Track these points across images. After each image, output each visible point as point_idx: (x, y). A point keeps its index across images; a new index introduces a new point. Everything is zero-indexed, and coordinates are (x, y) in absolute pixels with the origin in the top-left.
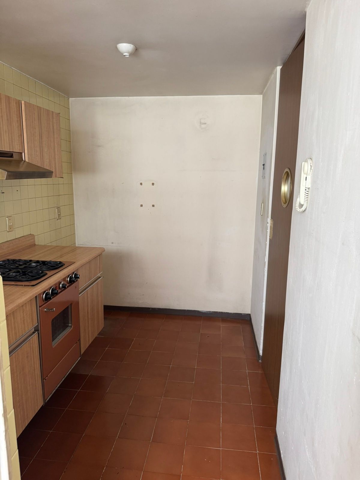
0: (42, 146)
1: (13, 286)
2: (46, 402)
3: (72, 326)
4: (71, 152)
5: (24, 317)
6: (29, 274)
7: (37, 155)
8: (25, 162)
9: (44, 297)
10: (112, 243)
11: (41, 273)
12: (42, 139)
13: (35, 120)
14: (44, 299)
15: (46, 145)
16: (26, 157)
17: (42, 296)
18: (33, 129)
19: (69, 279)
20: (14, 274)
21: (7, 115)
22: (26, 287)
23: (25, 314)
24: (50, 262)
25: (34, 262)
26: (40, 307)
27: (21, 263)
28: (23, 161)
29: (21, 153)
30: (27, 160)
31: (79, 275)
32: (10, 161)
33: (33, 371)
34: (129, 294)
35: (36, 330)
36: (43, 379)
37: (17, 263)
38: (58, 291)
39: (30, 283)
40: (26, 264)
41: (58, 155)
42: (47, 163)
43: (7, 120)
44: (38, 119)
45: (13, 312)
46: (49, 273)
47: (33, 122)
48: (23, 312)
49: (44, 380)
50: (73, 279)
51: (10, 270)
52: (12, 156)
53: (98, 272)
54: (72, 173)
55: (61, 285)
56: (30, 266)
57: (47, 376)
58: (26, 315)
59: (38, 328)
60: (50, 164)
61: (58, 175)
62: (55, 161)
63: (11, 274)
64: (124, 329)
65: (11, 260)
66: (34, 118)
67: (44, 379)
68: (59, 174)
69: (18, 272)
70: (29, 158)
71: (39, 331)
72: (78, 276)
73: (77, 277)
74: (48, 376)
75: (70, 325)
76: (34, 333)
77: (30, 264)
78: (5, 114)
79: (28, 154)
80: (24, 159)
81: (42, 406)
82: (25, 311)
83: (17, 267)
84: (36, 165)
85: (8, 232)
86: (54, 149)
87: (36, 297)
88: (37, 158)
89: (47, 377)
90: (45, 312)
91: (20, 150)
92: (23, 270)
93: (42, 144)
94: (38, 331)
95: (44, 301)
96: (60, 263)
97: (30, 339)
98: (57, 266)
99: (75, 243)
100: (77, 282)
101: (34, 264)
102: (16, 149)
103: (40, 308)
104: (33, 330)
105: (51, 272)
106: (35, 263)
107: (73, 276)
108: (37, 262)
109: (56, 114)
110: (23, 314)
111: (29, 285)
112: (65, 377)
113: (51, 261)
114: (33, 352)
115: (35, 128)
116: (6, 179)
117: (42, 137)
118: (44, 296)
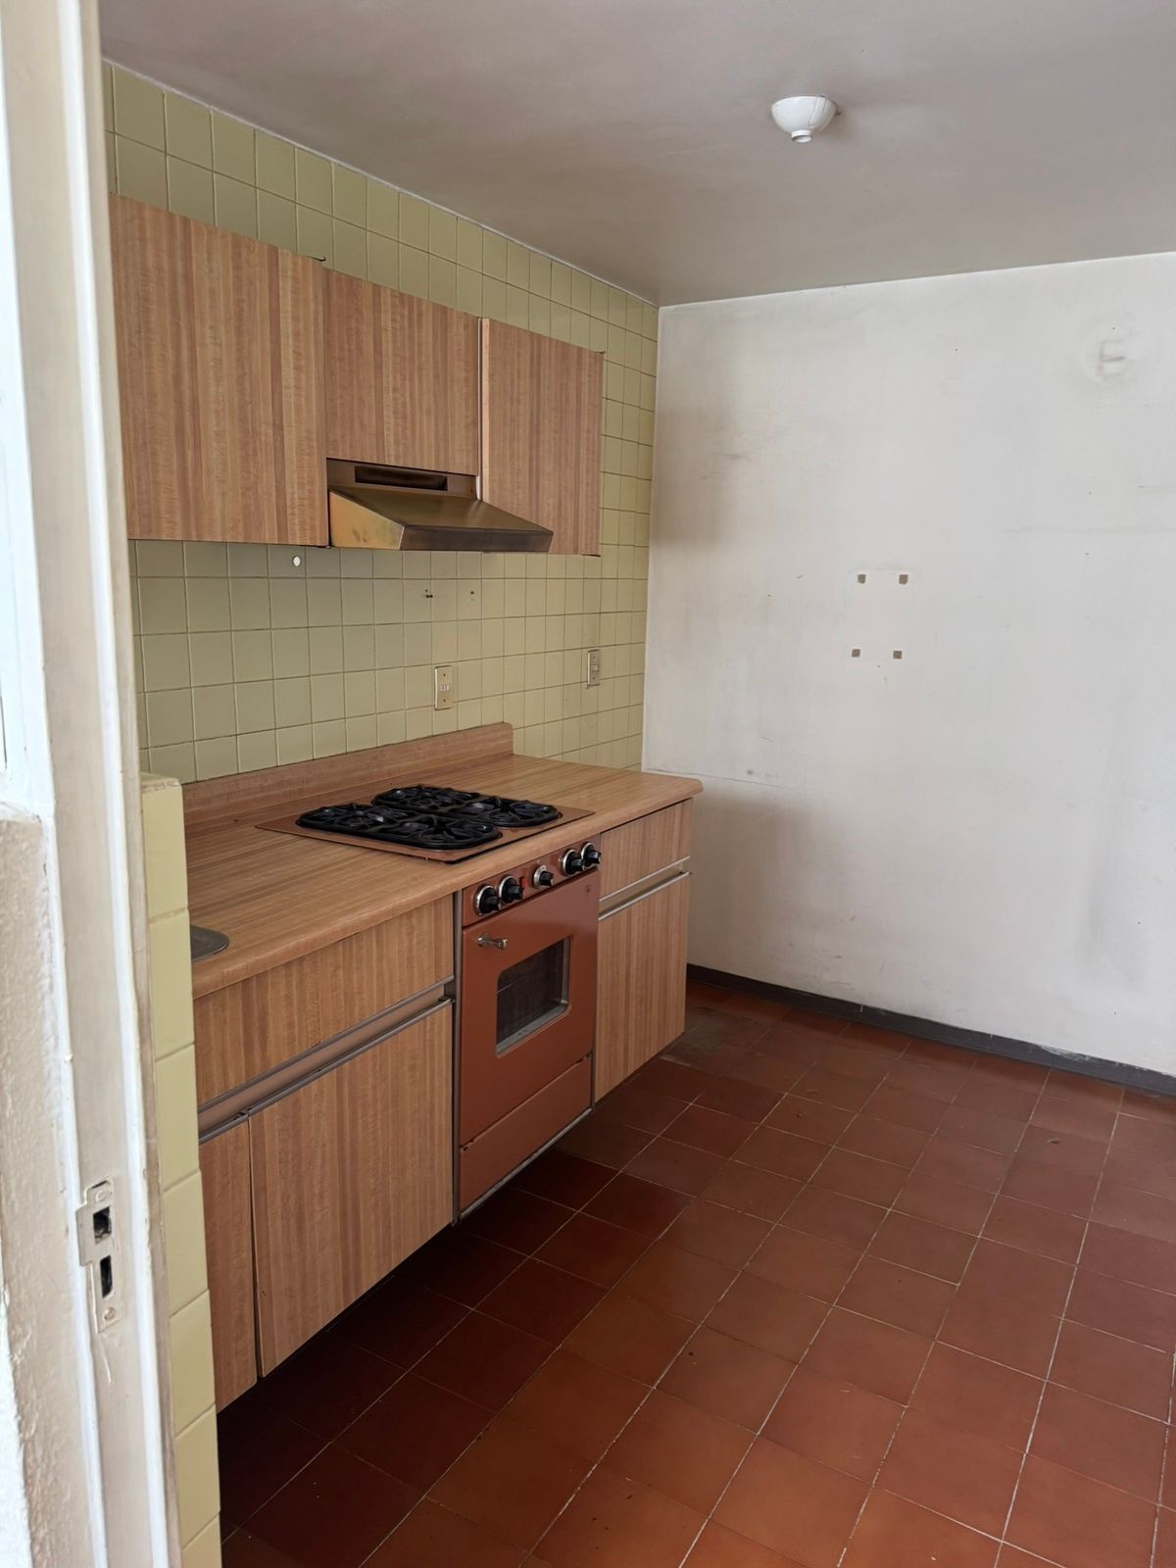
0: (538, 457)
1: (401, 857)
2: (461, 1218)
3: (570, 1008)
4: (650, 480)
5: (410, 949)
6: (452, 829)
7: (518, 483)
8: (482, 507)
9: (478, 902)
10: (750, 773)
11: (484, 832)
12: (538, 433)
13: (519, 377)
14: (478, 906)
15: (550, 452)
16: (484, 490)
17: (472, 897)
18: (512, 403)
19: (565, 861)
20: (416, 826)
21: (435, 362)
22: (433, 864)
23: (415, 941)
24: (522, 805)
25: (481, 799)
26: (463, 928)
27: (447, 800)
28: (476, 503)
29: (474, 477)
30: (486, 499)
31: (600, 854)
32: (439, 501)
33: (428, 1115)
34: (791, 945)
35: (449, 994)
36: (457, 1145)
37: (438, 797)
38: (521, 890)
39: (447, 854)
40: (458, 803)
41: (587, 485)
42: (551, 508)
43: (436, 376)
44: (532, 375)
45: (378, 927)
46: (508, 834)
47: (512, 382)
48: (410, 934)
49: (462, 1150)
50: (581, 863)
51: (411, 815)
52: (443, 486)
53: (674, 856)
54: (648, 547)
55: (537, 876)
56: (468, 809)
57: (472, 1141)
58: (418, 943)
59: (455, 990)
60: (560, 511)
61: (582, 546)
62: (577, 503)
63: (408, 824)
64: (758, 1054)
65: (429, 788)
66: (519, 371)
67: (460, 1147)
68: (586, 544)
69: (430, 822)
70: (492, 491)
71: (455, 998)
72: (596, 856)
73: (591, 861)
74: (475, 1140)
75: (563, 1001)
76: (441, 1000)
77: (469, 805)
78: (431, 359)
79: (491, 481)
80: (479, 497)
81: (449, 1226)
82: (415, 932)
83: (435, 807)
84: (515, 514)
85: (436, 710)
86: (577, 466)
87: (455, 894)
88: (518, 494)
89: (470, 1144)
90: (480, 945)
91: (467, 467)
92: (444, 819)
93: (538, 451)
94: (453, 997)
95: (477, 914)
96: (551, 808)
97: (424, 1018)
98: (539, 817)
99: (640, 764)
100: (595, 873)
101: (479, 806)
102: (457, 463)
103: (464, 933)
104: (441, 993)
105: (516, 831)
106: (482, 802)
107: (582, 853)
108: (492, 800)
109: (590, 357)
110: (411, 941)
111: (440, 861)
112: (533, 1158)
113: (527, 802)
114: (432, 1057)
115: (519, 402)
116: (402, 549)
117: (538, 425)
118: (479, 897)
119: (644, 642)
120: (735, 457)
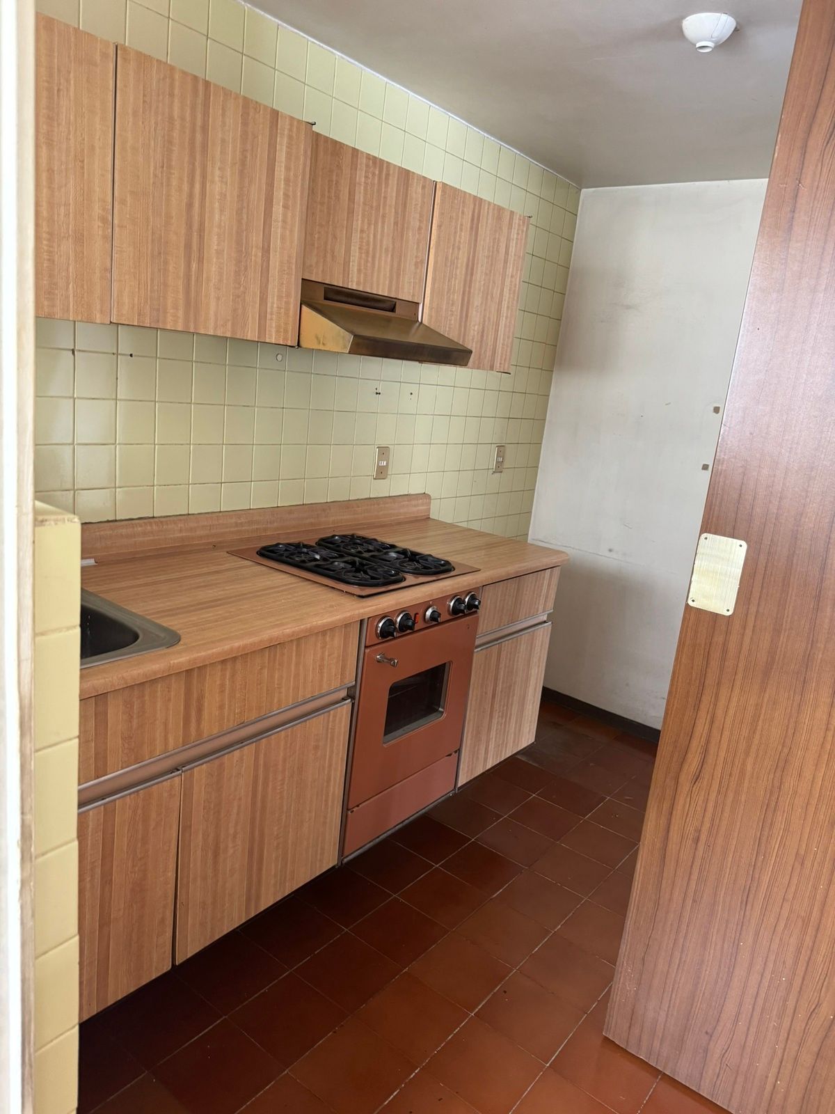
0: (469, 292)
1: (326, 588)
2: (344, 862)
3: (445, 715)
4: (560, 320)
5: (322, 659)
6: (368, 571)
7: (451, 311)
8: (421, 326)
9: (379, 629)
10: (610, 550)
11: (392, 575)
12: (472, 274)
13: (461, 230)
14: (378, 632)
15: (480, 290)
16: (425, 315)
17: (375, 624)
18: (453, 249)
19: (452, 604)
20: (342, 565)
21: (396, 213)
22: (348, 596)
23: (327, 654)
24: (424, 557)
25: (397, 550)
26: (366, 647)
27: (371, 548)
28: (418, 324)
29: (418, 304)
30: (425, 322)
31: (480, 602)
32: (389, 320)
33: (325, 784)
34: (627, 685)
35: (350, 696)
36: (346, 808)
37: (364, 544)
38: (414, 623)
39: (361, 590)
40: (378, 551)
41: (507, 318)
42: (476, 333)
43: (396, 223)
44: (471, 228)
45: (299, 640)
46: (410, 579)
47: (455, 233)
48: (323, 647)
49: (349, 812)
50: (466, 608)
51: (341, 556)
52: (393, 310)
53: (541, 608)
54: (552, 371)
55: (429, 613)
56: (384, 557)
57: (358, 806)
58: (329, 655)
59: (355, 693)
60: (482, 336)
61: (497, 365)
62: (497, 331)
63: (336, 563)
64: (591, 764)
65: (360, 537)
66: (462, 225)
67: (348, 810)
68: (500, 364)
69: (353, 563)
70: (430, 316)
71: (354, 699)
72: (477, 603)
73: (472, 607)
74: (360, 806)
75: (440, 709)
76: (344, 699)
77: (387, 553)
78: (393, 210)
79: (431, 308)
80: (420, 320)
81: (334, 867)
82: (328, 646)
83: (360, 552)
84: (446, 335)
85: (375, 479)
86: (500, 303)
87: (362, 621)
88: (450, 320)
89: (357, 808)
90: (378, 662)
91: (413, 295)
92: (365, 562)
93: (470, 287)
94: (353, 698)
95: (378, 637)
96: (447, 563)
97: (329, 711)
98: (439, 568)
99: (527, 534)
100: (476, 615)
101: (393, 555)
102: (405, 293)
103: (367, 651)
104: (343, 694)
105: (418, 578)
106: (398, 552)
107: (467, 600)
108: (404, 552)
109: (520, 219)
110: (323, 653)
111: (354, 595)
112: (405, 823)
113: (430, 555)
114: (332, 740)
115: (459, 249)
116: (350, 353)
117: (472, 269)
118: (380, 625)
119: (541, 444)
120: (628, 307)
